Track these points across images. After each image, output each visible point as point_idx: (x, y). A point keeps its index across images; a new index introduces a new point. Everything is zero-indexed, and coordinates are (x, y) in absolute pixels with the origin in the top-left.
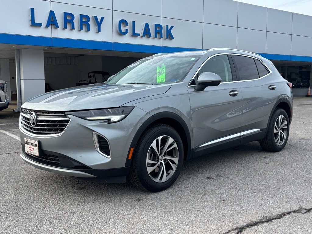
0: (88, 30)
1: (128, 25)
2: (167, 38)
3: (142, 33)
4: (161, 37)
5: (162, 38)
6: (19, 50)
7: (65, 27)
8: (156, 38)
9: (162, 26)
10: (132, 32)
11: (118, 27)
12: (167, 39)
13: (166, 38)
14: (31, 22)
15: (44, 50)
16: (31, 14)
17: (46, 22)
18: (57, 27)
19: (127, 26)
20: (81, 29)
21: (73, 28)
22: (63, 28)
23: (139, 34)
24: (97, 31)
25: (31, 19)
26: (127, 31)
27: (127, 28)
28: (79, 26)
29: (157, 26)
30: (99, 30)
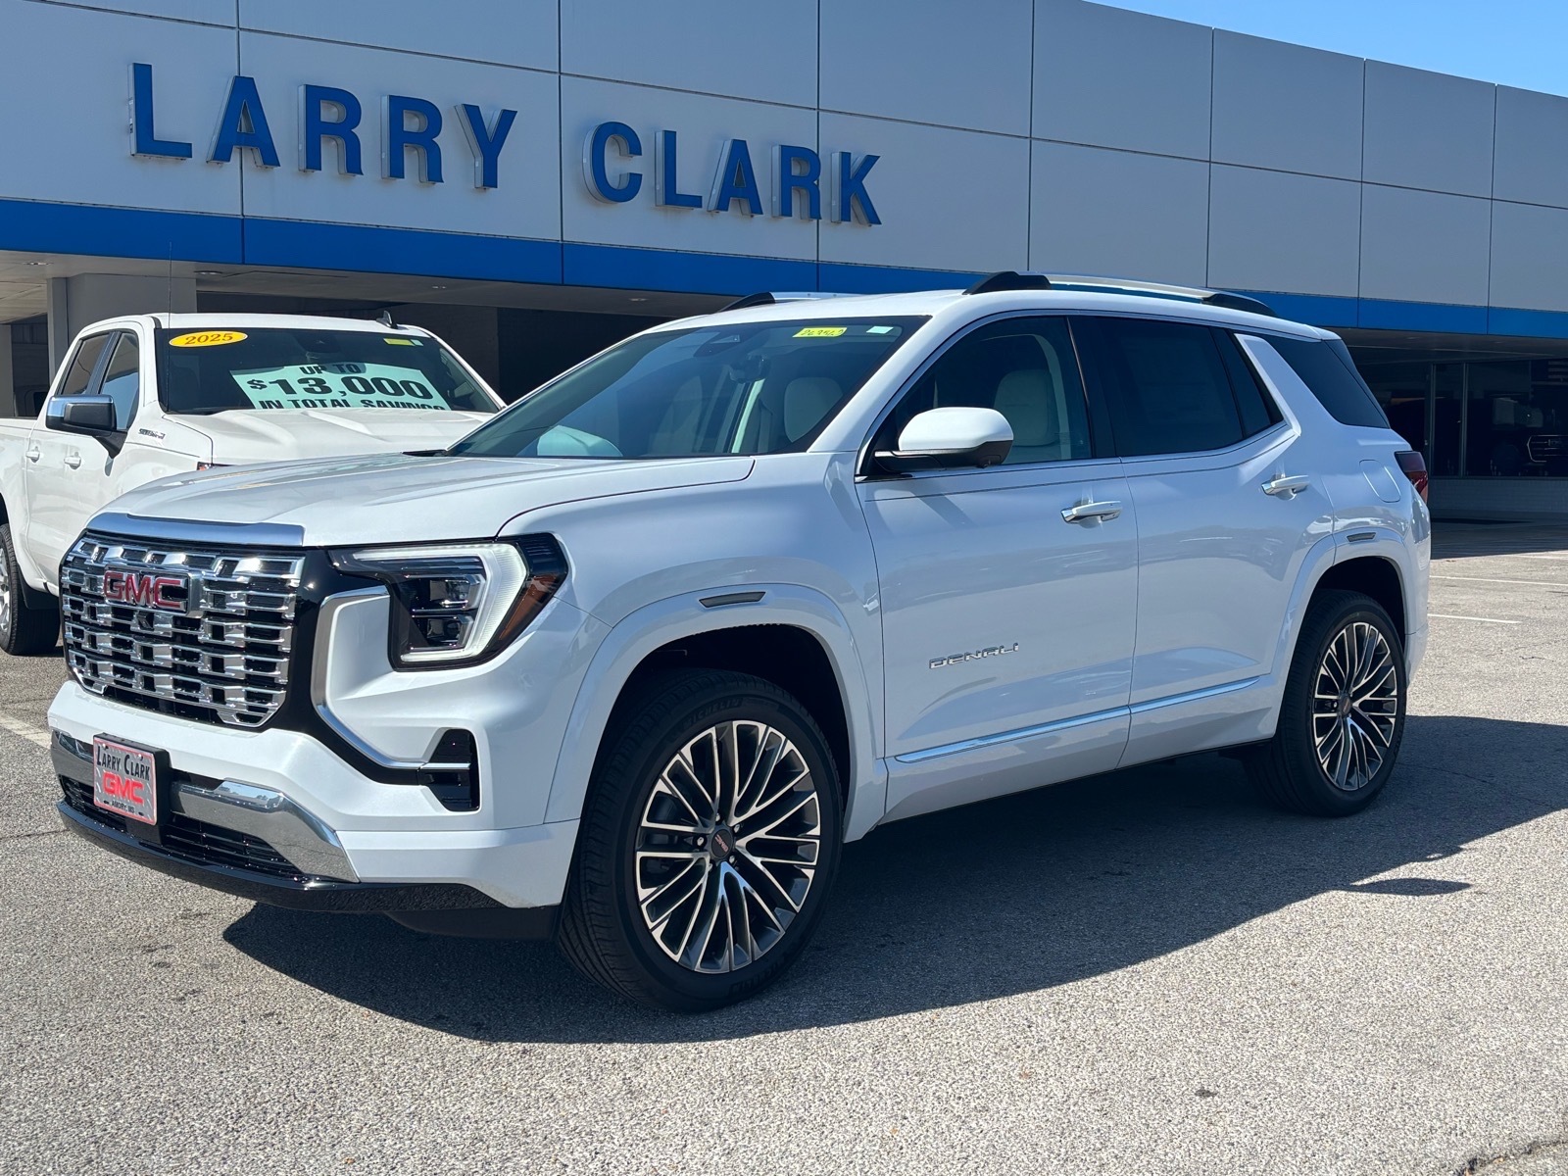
0: (434, 174)
1: (641, 154)
2: (845, 216)
3: (716, 192)
4: (815, 213)
5: (819, 218)
6: (66, 278)
7: (313, 162)
8: (786, 219)
9: (817, 155)
10: (660, 187)
11: (587, 161)
12: (844, 223)
13: (837, 216)
14: (133, 136)
15: (199, 282)
16: (132, 94)
17: (215, 138)
18: (270, 159)
19: (638, 157)
20: (396, 171)
21: (353, 166)
22: (303, 166)
23: (701, 197)
24: (480, 183)
25: (132, 121)
26: (635, 180)
27: (635, 165)
28: (385, 155)
29: (789, 153)
30: (490, 179)
